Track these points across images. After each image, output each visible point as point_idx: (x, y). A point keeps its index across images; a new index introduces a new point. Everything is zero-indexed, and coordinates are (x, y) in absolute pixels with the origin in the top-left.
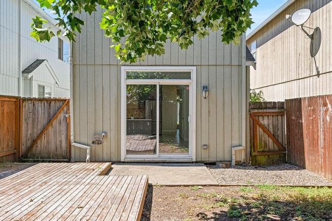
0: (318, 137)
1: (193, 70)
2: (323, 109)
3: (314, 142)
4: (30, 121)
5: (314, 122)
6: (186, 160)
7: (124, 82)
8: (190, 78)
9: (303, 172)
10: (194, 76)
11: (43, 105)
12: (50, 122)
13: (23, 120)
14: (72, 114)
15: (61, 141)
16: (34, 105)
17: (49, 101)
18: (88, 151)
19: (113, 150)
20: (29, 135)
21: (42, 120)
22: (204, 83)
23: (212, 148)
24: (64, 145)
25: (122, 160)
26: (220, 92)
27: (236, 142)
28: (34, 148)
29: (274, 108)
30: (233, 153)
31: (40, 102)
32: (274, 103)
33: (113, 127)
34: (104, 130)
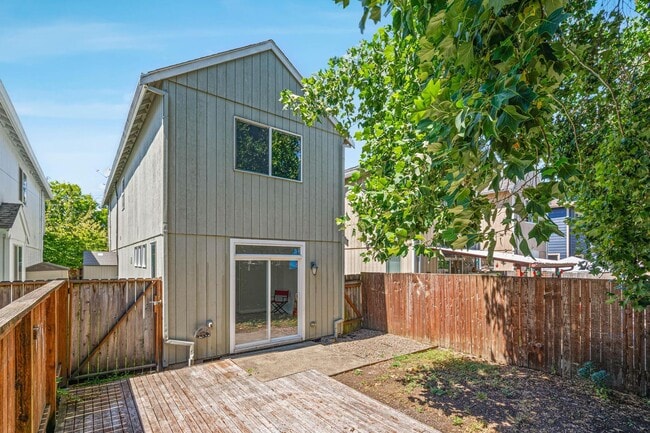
0: (405, 307)
1: (302, 245)
2: (411, 285)
3: (401, 312)
4: (87, 317)
5: (401, 294)
6: (296, 340)
7: (233, 258)
8: (298, 254)
9: (385, 336)
10: (303, 251)
11: (111, 289)
12: (123, 315)
13: (73, 316)
14: (164, 301)
15: (142, 340)
16: (94, 291)
17: (122, 283)
18: (192, 348)
19: (220, 341)
20: (85, 339)
21: (110, 312)
22: (312, 259)
23: (318, 325)
24: (148, 344)
25: (232, 352)
26: (324, 269)
27: (336, 316)
28: (95, 356)
29: (354, 280)
30: (336, 326)
31: (105, 286)
32: (354, 275)
33: (220, 313)
34: (209, 318)
